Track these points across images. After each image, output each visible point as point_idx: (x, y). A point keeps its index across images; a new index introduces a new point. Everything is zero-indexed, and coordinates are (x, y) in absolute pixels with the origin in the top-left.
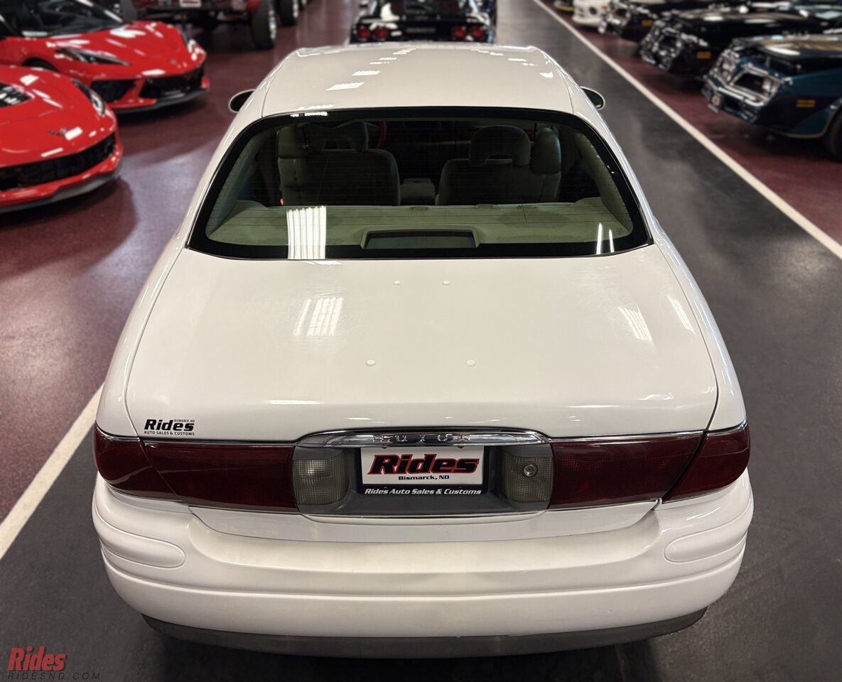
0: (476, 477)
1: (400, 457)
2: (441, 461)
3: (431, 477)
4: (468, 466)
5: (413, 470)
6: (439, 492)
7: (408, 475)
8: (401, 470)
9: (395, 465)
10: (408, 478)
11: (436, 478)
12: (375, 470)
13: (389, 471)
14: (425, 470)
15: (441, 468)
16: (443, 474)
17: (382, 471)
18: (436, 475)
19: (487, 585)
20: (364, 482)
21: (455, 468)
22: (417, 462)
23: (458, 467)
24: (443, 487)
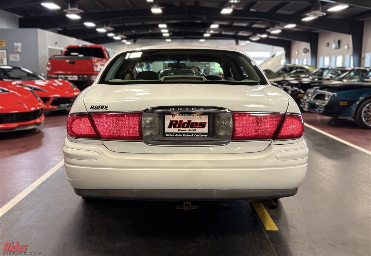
0: (205, 130)
1: (179, 121)
2: (193, 123)
3: (190, 130)
4: (202, 125)
5: (183, 127)
6: (192, 135)
7: (181, 129)
8: (179, 127)
9: (177, 124)
10: (181, 130)
11: (191, 130)
12: (170, 127)
13: (175, 127)
14: (187, 127)
15: (193, 126)
16: (194, 129)
17: (172, 127)
18: (191, 129)
19: (210, 165)
20: (166, 131)
21: (198, 126)
22: (185, 123)
23: (199, 125)
24: (194, 134)
